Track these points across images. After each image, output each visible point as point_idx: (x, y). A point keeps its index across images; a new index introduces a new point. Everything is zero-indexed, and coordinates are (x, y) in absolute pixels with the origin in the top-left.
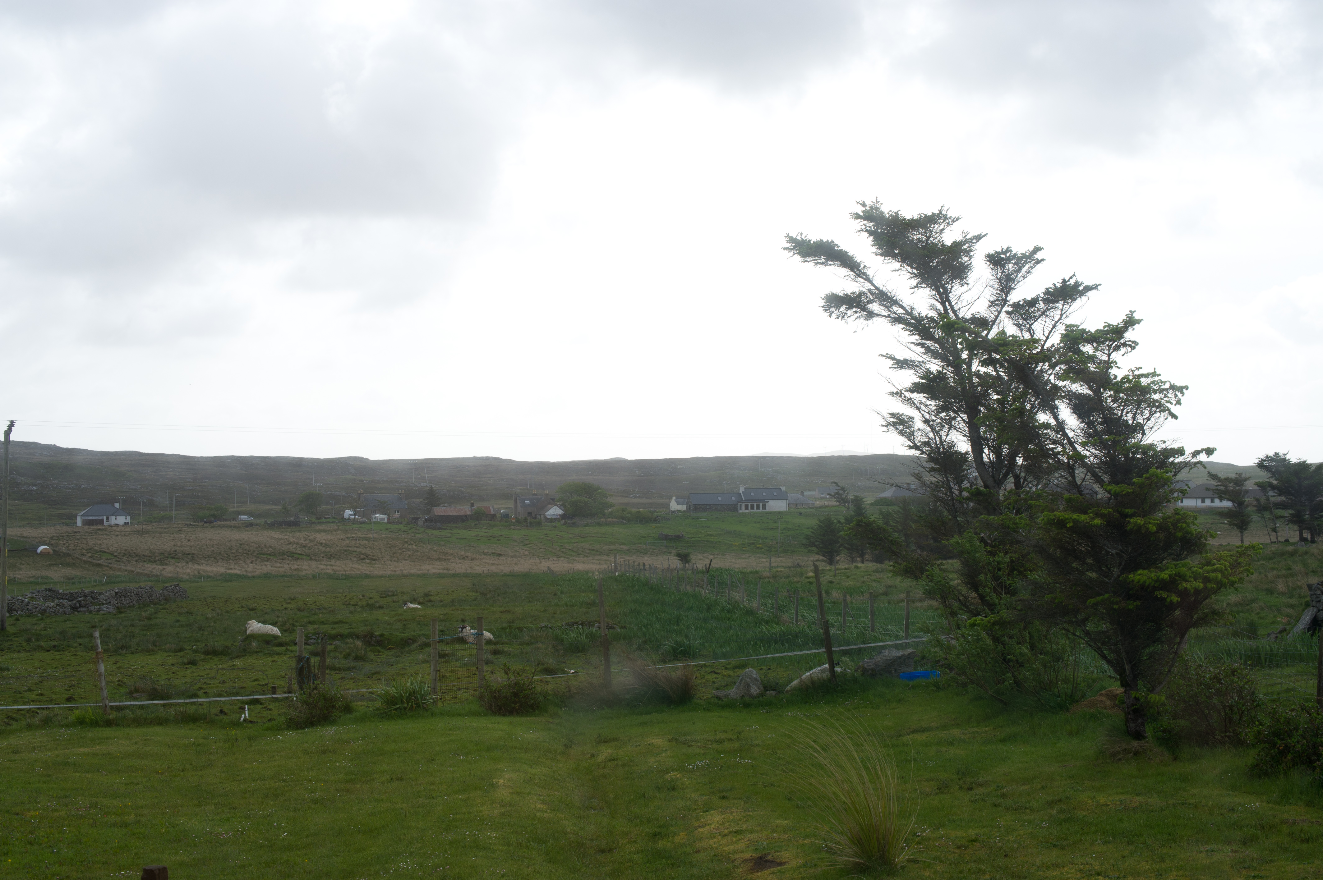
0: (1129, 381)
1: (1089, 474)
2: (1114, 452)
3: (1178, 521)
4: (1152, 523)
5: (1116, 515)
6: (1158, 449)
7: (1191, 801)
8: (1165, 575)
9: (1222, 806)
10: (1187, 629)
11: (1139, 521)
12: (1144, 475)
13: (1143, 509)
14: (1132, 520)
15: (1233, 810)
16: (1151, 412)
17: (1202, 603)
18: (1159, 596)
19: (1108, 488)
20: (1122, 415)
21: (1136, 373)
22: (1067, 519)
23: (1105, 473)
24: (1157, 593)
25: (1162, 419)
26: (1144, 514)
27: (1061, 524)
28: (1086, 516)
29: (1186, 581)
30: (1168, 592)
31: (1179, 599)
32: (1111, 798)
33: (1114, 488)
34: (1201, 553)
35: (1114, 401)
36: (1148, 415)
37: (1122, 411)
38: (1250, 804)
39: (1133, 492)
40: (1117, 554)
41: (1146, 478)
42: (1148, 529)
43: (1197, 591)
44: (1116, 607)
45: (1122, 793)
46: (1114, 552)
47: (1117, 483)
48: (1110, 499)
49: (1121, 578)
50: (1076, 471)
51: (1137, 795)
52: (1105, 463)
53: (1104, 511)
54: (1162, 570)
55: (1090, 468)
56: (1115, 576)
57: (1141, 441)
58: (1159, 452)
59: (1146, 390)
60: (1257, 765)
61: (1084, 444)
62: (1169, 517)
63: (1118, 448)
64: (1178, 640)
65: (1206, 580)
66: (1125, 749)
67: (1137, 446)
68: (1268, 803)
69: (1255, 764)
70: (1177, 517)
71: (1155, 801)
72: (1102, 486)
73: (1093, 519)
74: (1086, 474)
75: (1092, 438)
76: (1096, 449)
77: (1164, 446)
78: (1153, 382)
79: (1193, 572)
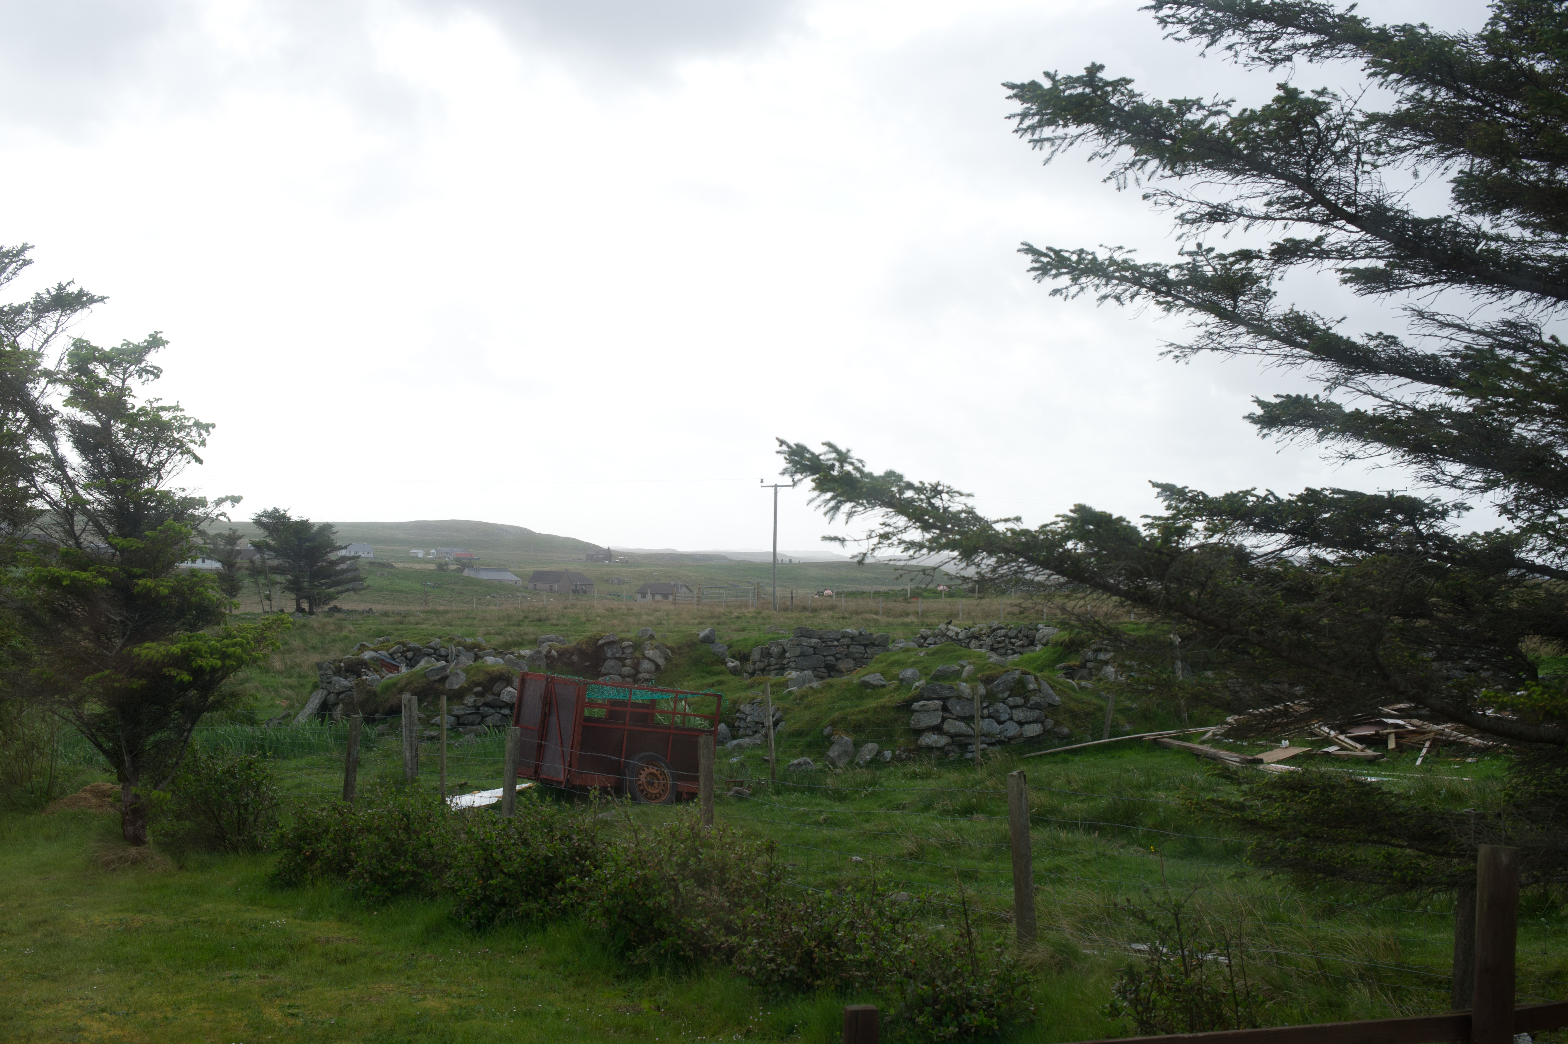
0: (146, 414)
1: (90, 523)
2: (123, 498)
3: (196, 584)
4: (164, 587)
5: (123, 575)
6: (176, 498)
7: (204, 918)
8: (176, 649)
9: (242, 923)
10: (200, 712)
11: (149, 583)
12: (159, 528)
13: (155, 568)
14: (140, 582)
15: (256, 928)
16: (169, 453)
17: (219, 682)
18: (167, 674)
19: (115, 541)
20: (134, 454)
21: (155, 405)
22: (64, 576)
23: (110, 523)
24: (165, 670)
25: (184, 462)
26: (155, 575)
27: (54, 582)
28: (88, 574)
29: (202, 657)
30: (179, 668)
31: (191, 679)
32: (107, 917)
33: (120, 541)
34: (218, 624)
35: (127, 437)
36: (166, 457)
37: (135, 449)
38: (275, 921)
39: (144, 548)
40: (121, 622)
41: (161, 531)
42: (158, 592)
43: (214, 670)
44: (117, 685)
45: (121, 911)
46: (118, 619)
47: (125, 536)
48: (114, 555)
49: (124, 652)
50: (76, 518)
51: (140, 912)
52: (111, 511)
53: (108, 569)
54: (173, 642)
55: (91, 516)
56: (117, 648)
57: (156, 487)
58: (178, 501)
59: (166, 426)
60: (279, 874)
61: (85, 487)
62: (184, 580)
63: (128, 494)
64: (188, 725)
65: (224, 656)
66: (121, 857)
67: (151, 493)
68: (295, 918)
69: (277, 872)
70: (195, 579)
71: (162, 919)
72: (106, 539)
73: (95, 577)
74: (87, 524)
75: (97, 479)
76: (101, 494)
77: (183, 495)
78: (175, 418)
79: (209, 647)
